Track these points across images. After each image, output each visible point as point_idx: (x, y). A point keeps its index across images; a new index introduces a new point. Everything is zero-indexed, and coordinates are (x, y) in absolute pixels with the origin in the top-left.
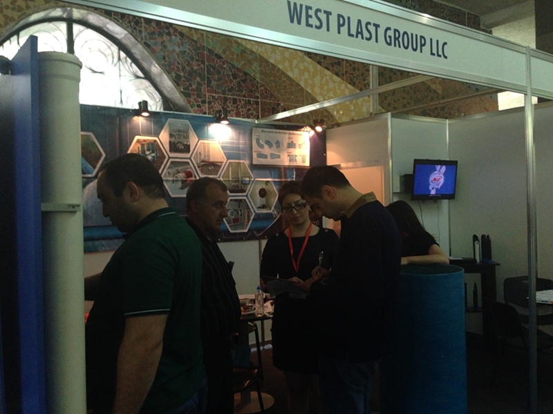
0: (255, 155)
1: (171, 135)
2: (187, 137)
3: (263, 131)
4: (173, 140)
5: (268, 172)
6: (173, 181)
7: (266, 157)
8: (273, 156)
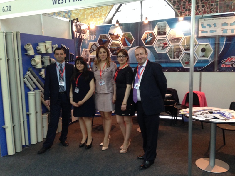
0: (200, 32)
1: (158, 29)
2: (165, 29)
3: (205, 20)
4: (159, 31)
5: (207, 40)
6: (158, 47)
7: (207, 32)
8: (211, 31)
